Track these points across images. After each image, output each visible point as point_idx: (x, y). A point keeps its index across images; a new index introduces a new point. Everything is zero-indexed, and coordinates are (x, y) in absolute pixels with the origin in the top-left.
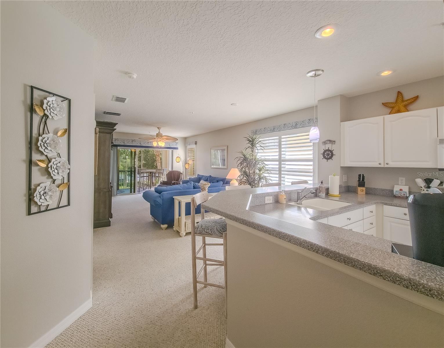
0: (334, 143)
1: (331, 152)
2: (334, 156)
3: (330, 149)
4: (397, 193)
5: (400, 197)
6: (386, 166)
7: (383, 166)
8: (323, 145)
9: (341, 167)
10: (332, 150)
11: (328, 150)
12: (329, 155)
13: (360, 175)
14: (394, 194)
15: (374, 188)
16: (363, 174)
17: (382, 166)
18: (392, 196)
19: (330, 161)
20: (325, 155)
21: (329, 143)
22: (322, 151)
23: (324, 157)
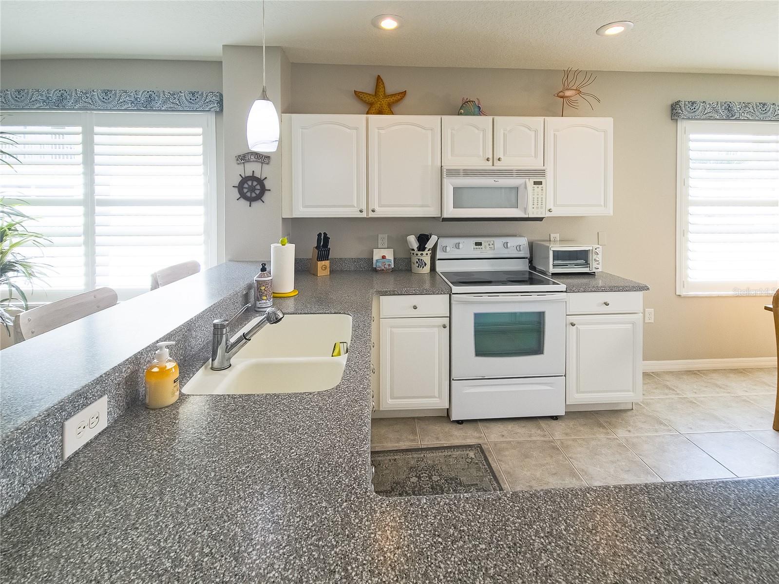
0: (266, 161)
1: (261, 182)
2: (267, 193)
3: (257, 175)
4: (379, 264)
5: (383, 270)
6: (372, 215)
7: (366, 216)
8: (238, 164)
9: (283, 219)
10: (263, 178)
11: (253, 178)
12: (256, 189)
13: (320, 235)
14: (374, 266)
15: (341, 259)
16: (325, 233)
17: (364, 215)
18: (368, 271)
19: (257, 205)
20: (245, 190)
21: (254, 161)
22: (237, 181)
23: (243, 196)
